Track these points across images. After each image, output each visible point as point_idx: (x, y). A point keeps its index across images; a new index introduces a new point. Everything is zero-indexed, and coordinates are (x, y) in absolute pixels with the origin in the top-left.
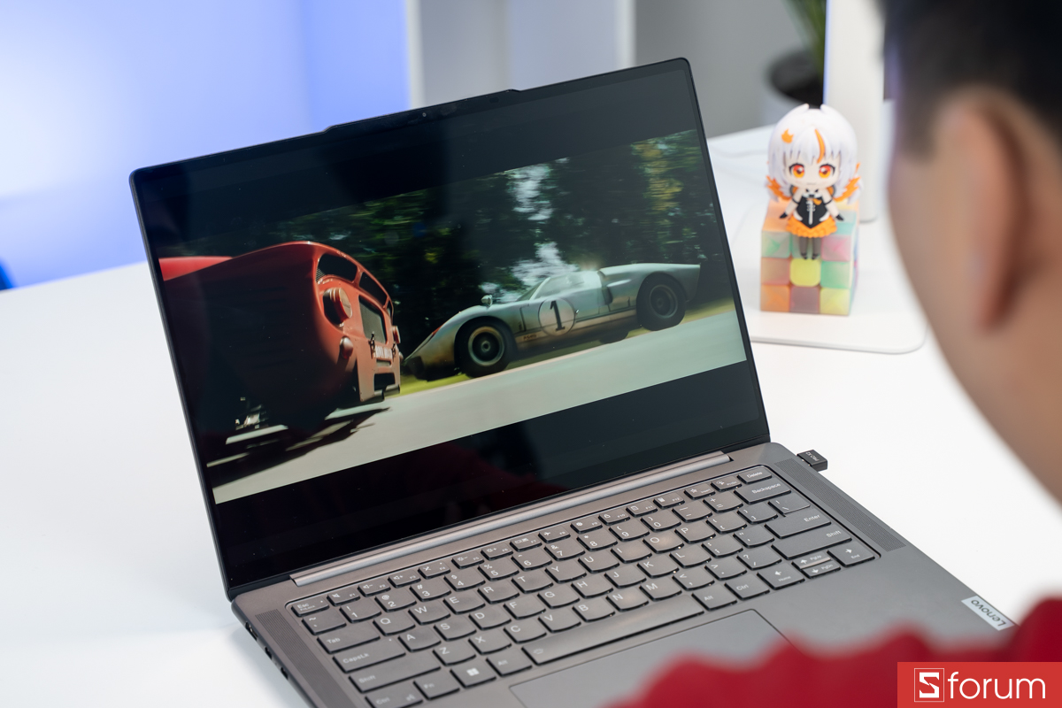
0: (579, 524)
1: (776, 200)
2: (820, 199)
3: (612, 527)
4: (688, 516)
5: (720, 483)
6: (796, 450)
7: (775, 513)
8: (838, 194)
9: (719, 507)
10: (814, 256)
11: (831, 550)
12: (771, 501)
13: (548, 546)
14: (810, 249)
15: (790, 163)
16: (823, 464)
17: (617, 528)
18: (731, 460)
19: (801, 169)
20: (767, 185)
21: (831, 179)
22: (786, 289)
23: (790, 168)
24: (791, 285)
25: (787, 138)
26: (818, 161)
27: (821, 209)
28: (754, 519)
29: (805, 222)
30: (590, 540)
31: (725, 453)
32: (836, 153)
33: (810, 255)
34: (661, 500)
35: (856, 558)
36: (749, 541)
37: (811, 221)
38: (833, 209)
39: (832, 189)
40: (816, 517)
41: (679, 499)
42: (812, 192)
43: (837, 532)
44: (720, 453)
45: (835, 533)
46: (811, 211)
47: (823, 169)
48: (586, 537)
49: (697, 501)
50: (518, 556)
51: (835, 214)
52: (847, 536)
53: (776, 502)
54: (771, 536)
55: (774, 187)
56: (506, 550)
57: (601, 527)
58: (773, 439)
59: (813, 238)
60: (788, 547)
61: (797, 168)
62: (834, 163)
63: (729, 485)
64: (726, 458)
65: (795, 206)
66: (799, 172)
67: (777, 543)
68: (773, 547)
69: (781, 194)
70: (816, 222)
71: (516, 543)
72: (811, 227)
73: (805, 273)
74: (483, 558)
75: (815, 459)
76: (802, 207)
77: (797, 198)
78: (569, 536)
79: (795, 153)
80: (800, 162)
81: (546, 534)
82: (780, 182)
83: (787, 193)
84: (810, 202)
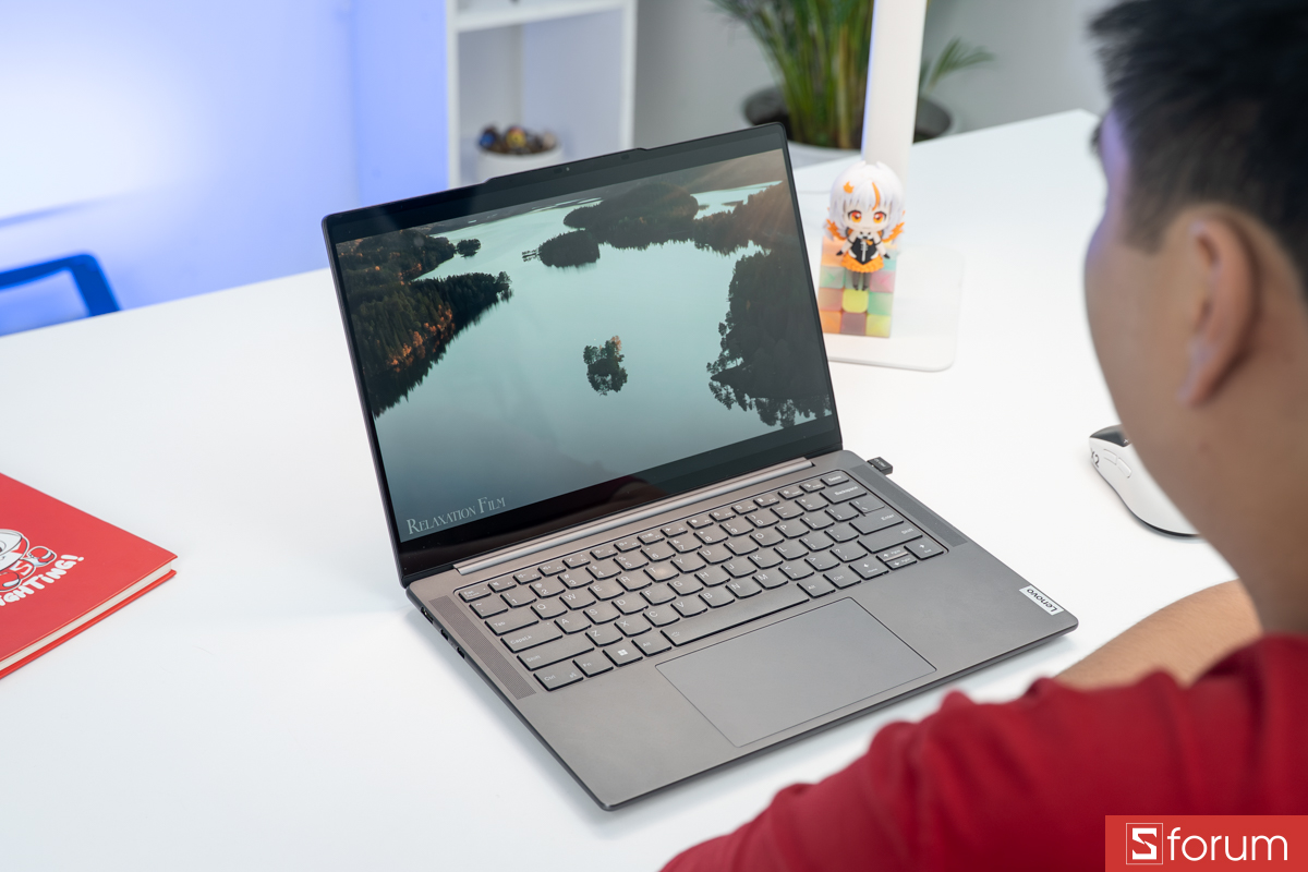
0: (694, 521)
1: (832, 239)
2: (872, 240)
3: (722, 524)
4: (784, 515)
5: (807, 486)
6: (866, 458)
7: (856, 513)
8: (886, 236)
9: (809, 507)
10: (864, 288)
11: (907, 545)
12: (852, 501)
13: (670, 540)
14: (861, 281)
15: (849, 209)
16: (889, 469)
17: (727, 525)
18: (813, 465)
19: (858, 215)
20: (824, 227)
21: (882, 224)
22: (839, 315)
23: (849, 214)
24: (842, 311)
25: (848, 189)
26: (874, 209)
27: (872, 249)
28: (840, 518)
29: (859, 259)
30: (705, 535)
31: (808, 458)
32: (888, 203)
33: (860, 286)
34: (760, 501)
35: (928, 552)
36: (838, 538)
37: (864, 259)
38: (882, 249)
39: (881, 233)
40: (891, 517)
41: (774, 500)
42: (865, 235)
43: (911, 530)
44: (803, 459)
45: (908, 531)
46: (863, 250)
47: (877, 216)
48: (701, 533)
49: (790, 501)
50: (647, 549)
51: (884, 253)
52: (919, 533)
53: (856, 502)
54: (857, 533)
55: (833, 229)
56: (637, 543)
57: (712, 524)
58: (846, 447)
59: (865, 274)
60: (873, 542)
61: (855, 214)
62: (886, 211)
63: (815, 487)
64: (808, 463)
65: (850, 245)
66: (857, 218)
67: (862, 539)
68: (858, 542)
69: (838, 235)
70: (868, 259)
71: (643, 537)
72: (863, 263)
73: (855, 301)
74: (616, 551)
75: (882, 464)
76: (856, 246)
77: (853, 239)
78: (686, 532)
79: (854, 202)
80: (858, 209)
81: (667, 530)
82: (838, 225)
83: (843, 234)
84: (864, 243)
